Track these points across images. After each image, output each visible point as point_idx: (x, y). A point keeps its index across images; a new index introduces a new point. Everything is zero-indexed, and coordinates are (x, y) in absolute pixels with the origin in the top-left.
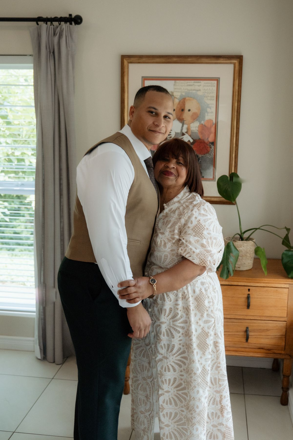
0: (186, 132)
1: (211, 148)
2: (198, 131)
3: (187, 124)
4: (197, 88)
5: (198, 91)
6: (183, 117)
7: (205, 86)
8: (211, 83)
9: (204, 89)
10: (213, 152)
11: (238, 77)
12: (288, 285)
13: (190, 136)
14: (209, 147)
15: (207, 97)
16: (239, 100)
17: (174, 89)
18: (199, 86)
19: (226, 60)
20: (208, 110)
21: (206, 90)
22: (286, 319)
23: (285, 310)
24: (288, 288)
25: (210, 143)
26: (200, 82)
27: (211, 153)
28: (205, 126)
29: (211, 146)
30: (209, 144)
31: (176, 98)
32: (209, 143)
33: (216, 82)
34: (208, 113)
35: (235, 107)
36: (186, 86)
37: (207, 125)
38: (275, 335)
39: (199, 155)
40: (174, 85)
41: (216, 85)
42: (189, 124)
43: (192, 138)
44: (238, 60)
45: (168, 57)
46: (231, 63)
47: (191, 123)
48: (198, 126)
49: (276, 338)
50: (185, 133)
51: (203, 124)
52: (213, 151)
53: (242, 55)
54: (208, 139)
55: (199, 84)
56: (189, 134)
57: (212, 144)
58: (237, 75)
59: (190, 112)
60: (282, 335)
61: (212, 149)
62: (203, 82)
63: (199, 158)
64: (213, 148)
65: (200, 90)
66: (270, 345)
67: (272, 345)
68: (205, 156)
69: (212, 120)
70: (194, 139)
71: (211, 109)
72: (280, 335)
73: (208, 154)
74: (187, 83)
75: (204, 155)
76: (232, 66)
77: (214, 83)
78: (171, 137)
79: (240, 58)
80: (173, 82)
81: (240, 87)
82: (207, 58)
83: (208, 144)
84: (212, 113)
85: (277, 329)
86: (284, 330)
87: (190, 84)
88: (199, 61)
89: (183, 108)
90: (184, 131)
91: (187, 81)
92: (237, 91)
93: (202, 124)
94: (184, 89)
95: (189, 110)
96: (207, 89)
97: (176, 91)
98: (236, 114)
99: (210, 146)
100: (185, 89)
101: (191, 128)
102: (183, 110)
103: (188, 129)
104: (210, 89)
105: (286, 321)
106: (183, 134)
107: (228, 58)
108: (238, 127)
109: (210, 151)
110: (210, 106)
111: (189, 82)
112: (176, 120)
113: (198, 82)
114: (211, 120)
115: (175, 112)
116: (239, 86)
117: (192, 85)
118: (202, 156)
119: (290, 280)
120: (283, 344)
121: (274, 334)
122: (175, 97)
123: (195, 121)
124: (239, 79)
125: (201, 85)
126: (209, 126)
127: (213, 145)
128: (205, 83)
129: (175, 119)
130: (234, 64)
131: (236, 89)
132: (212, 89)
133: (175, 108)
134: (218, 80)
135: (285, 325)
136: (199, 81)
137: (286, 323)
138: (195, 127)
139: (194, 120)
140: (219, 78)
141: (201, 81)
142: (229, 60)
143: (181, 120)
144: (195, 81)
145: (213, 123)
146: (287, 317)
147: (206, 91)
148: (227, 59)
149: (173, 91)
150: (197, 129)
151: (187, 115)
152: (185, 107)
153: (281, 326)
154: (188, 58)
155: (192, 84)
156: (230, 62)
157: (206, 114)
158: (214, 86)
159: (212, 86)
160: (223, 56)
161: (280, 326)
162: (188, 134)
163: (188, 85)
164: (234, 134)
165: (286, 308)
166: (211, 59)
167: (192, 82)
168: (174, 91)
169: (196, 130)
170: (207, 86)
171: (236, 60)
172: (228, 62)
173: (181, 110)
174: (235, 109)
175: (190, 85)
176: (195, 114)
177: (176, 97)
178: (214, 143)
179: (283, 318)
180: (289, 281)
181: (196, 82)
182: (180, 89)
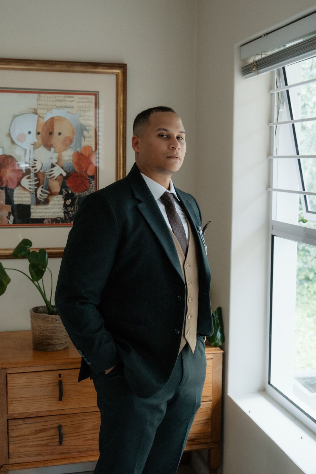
0: (56, 163)
1: (91, 183)
2: (72, 161)
3: (57, 153)
4: (69, 104)
5: (70, 108)
6: (52, 143)
7: (79, 102)
8: (87, 98)
9: (79, 106)
10: (94, 189)
11: (122, 93)
12: (212, 355)
13: (62, 168)
14: (88, 182)
15: (82, 117)
16: (125, 121)
17: (38, 105)
18: (71, 101)
19: (106, 69)
20: (85, 133)
21: (81, 107)
22: (211, 398)
23: (210, 387)
24: (212, 359)
25: (89, 176)
26: (73, 97)
27: (91, 190)
28: (82, 154)
29: (91, 181)
30: (89, 178)
31: (41, 117)
32: (87, 177)
33: (93, 97)
34: (84, 137)
35: (121, 130)
36: (54, 101)
37: (84, 153)
38: (200, 421)
39: (75, 193)
40: (38, 100)
41: (93, 101)
42: (60, 153)
43: (65, 171)
44: (121, 70)
45: (27, 61)
46: (113, 73)
47: (63, 151)
48: (73, 154)
49: (201, 424)
50: (56, 165)
51: (80, 152)
52: (94, 187)
53: (125, 63)
54: (86, 171)
55: (72, 99)
56: (61, 166)
57: (91, 179)
58: (121, 89)
59: (61, 136)
60: (207, 419)
61: (93, 185)
62: (76, 97)
63: (76, 197)
64: (93, 183)
65: (73, 107)
66: (193, 433)
67: (195, 434)
68: (84, 194)
69: (91, 147)
70: (68, 172)
71: (88, 132)
72: (205, 420)
73: (87, 191)
74: (56, 97)
75: (83, 192)
76: (113, 78)
77: (91, 98)
78: (35, 170)
79: (123, 67)
80: (36, 95)
81: (125, 104)
82: (80, 65)
83: (87, 179)
84: (90, 137)
85: (201, 413)
86: (210, 412)
87: (59, 98)
88: (71, 69)
89: (51, 131)
90: (54, 161)
91: (54, 95)
92: (122, 110)
93: (78, 152)
94: (51, 105)
95: (60, 134)
96: (83, 106)
97: (41, 108)
98: (122, 139)
99: (89, 180)
100: (53, 106)
101: (64, 157)
102: (51, 133)
103: (59, 158)
104: (86, 106)
105: (211, 400)
106: (53, 166)
107: (108, 66)
108: (125, 155)
109: (90, 188)
110: (87, 128)
111: (58, 97)
112: (42, 146)
113: (70, 97)
114: (89, 147)
115: (40, 136)
116: (123, 103)
117: (62, 101)
118: (79, 194)
119: (214, 348)
120: (209, 430)
121: (198, 420)
122: (39, 116)
123: (67, 148)
124: (124, 93)
125: (73, 101)
126: (87, 155)
127: (94, 180)
128: (79, 98)
129: (40, 146)
130: (117, 75)
131: (121, 107)
132: (89, 105)
133: (40, 130)
134: (96, 94)
135: (211, 406)
136: (71, 95)
137: (212, 403)
138: (69, 156)
139: (67, 146)
140: (98, 92)
141: (75, 96)
142: (110, 69)
143: (48, 146)
144: (66, 95)
145: (92, 150)
146: (212, 395)
147: (82, 109)
148: (108, 68)
149: (36, 108)
150: (71, 158)
151: (57, 140)
152: (53, 129)
153: (206, 408)
154: (56, 64)
155: (62, 99)
156: (111, 72)
157: (83, 139)
158: (92, 102)
159: (88, 102)
160: (103, 63)
161: (204, 408)
162: (59, 165)
163: (56, 101)
164: (120, 164)
165: (211, 385)
166: (87, 67)
167: (61, 97)
168: (38, 108)
169: (70, 160)
170: (83, 102)
171: (120, 70)
172: (110, 72)
173: (48, 134)
174: (121, 132)
175: (59, 101)
176: (67, 138)
177: (41, 115)
178: (95, 176)
179: (208, 398)
180: (213, 350)
181: (68, 97)
182: (46, 105)
